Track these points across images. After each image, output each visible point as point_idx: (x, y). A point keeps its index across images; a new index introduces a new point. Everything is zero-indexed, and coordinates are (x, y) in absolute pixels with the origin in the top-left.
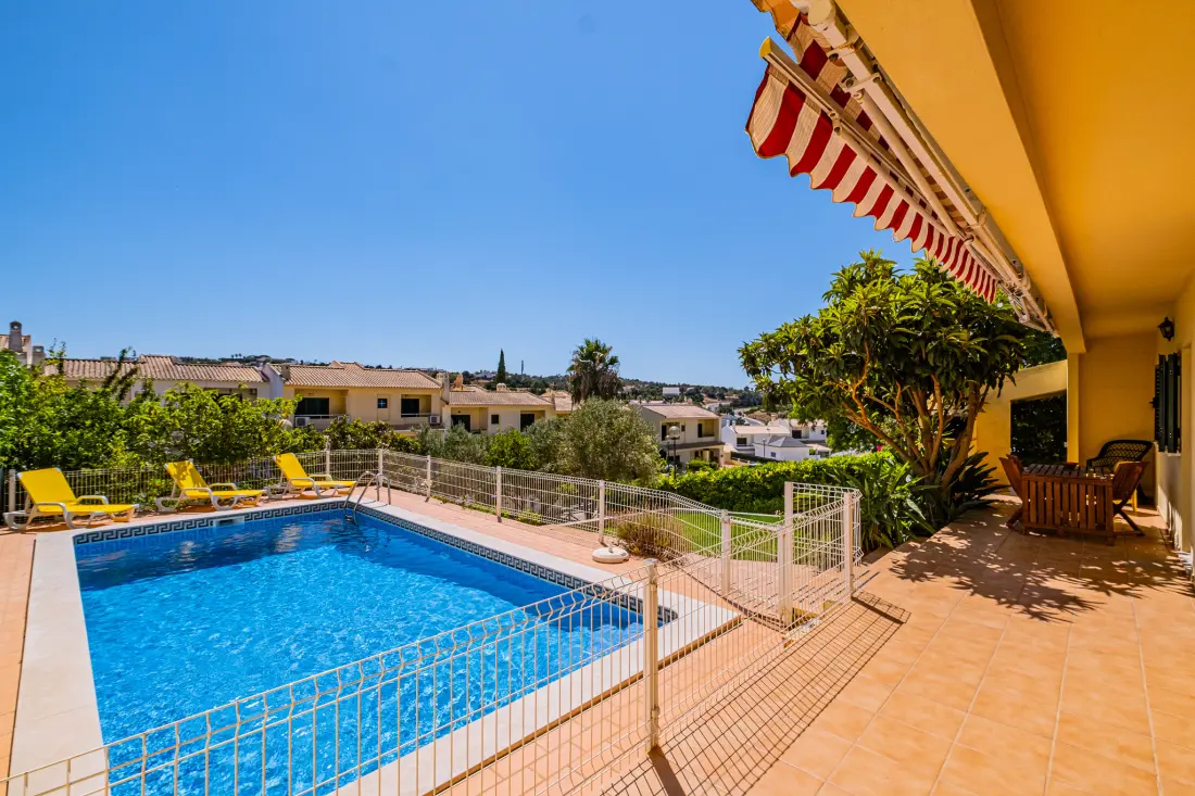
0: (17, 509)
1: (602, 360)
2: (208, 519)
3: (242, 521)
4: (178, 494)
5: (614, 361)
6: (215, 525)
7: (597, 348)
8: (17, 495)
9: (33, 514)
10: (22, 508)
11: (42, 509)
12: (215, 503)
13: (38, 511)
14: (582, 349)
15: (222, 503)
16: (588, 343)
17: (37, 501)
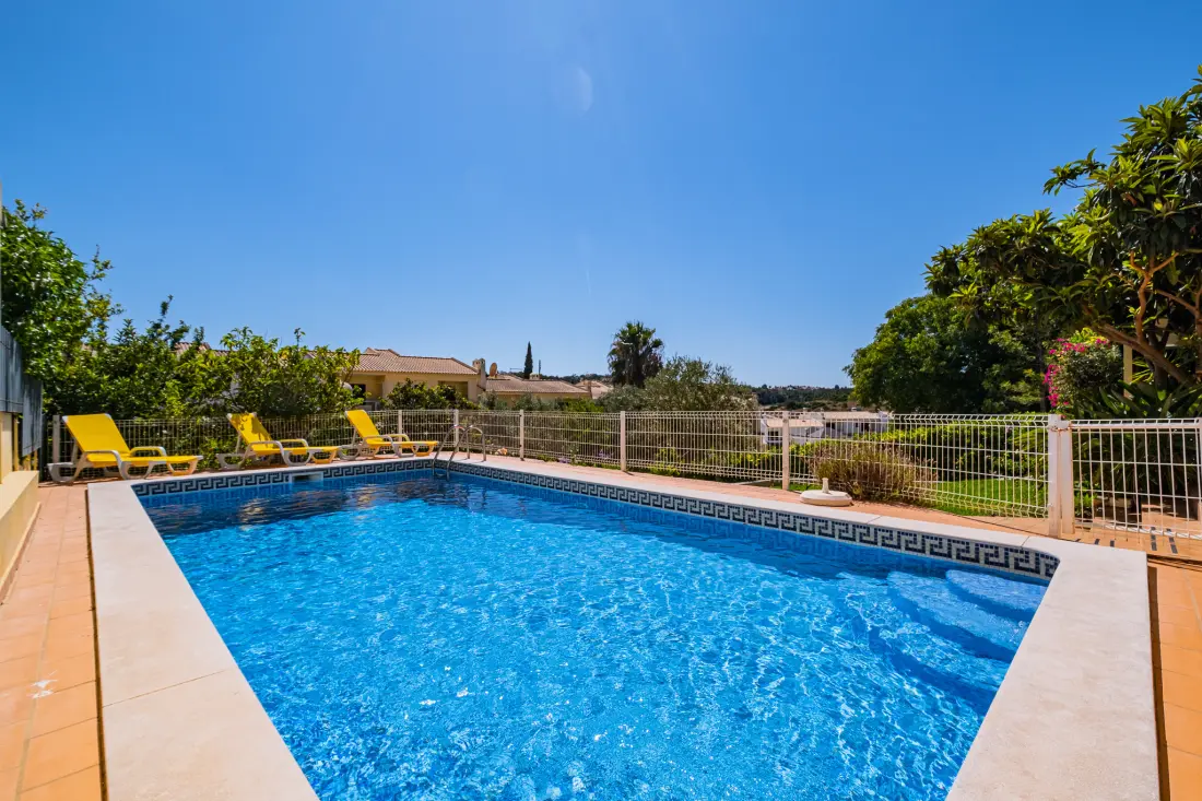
0: (62, 460)
1: (645, 342)
2: (283, 473)
3: (321, 478)
4: (242, 450)
5: (657, 344)
6: (290, 481)
7: (640, 329)
8: (62, 445)
9: (81, 465)
10: (69, 460)
11: (92, 458)
12: (287, 460)
13: (87, 460)
14: (624, 332)
15: (296, 459)
16: (629, 326)
17: (85, 448)
